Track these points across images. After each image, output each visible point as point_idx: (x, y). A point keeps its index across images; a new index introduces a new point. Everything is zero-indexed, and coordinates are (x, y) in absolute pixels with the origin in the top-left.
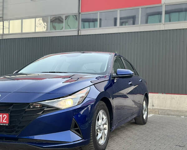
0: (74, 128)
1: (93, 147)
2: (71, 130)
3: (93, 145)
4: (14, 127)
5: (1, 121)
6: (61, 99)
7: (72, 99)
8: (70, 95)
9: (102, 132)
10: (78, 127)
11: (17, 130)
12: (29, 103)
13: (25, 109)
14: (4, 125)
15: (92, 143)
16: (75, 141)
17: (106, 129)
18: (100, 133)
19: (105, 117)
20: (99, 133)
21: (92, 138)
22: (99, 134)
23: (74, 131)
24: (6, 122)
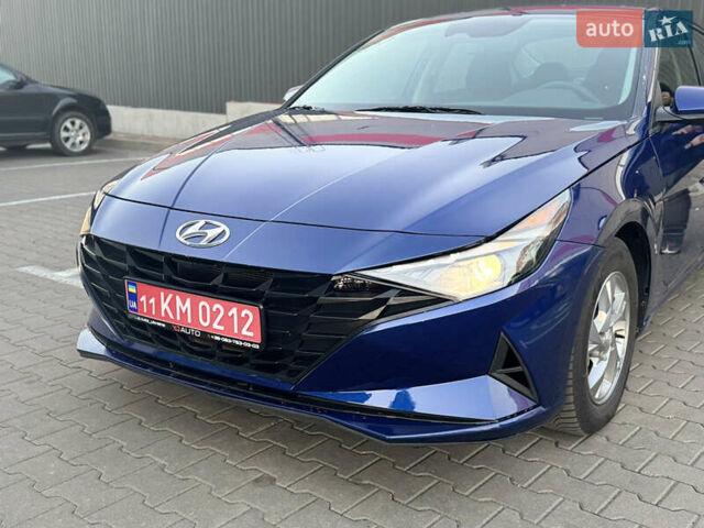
0: (504, 367)
1: (576, 420)
2: (494, 374)
3: (574, 414)
4: (280, 355)
5: (236, 331)
6: (453, 257)
7: (497, 253)
8: (489, 239)
9: (608, 355)
10: (518, 364)
11: (292, 366)
12: (331, 276)
13: (317, 298)
14: (246, 344)
15: (572, 407)
16: (505, 418)
17: (622, 337)
18: (601, 359)
19: (620, 295)
20: (595, 360)
21: (571, 390)
22: (595, 365)
23: (502, 377)
24: (251, 334)
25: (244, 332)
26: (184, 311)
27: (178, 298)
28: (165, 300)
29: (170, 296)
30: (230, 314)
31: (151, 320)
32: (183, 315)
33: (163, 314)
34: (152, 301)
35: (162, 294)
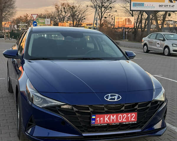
5: (130, 120)
14: (133, 122)
24: (134, 119)
25: (132, 120)
26: (113, 119)
27: (111, 116)
28: (106, 118)
29: (109, 116)
30: (128, 116)
31: (101, 124)
32: (113, 120)
33: (106, 121)
34: (102, 119)
35: (106, 116)
